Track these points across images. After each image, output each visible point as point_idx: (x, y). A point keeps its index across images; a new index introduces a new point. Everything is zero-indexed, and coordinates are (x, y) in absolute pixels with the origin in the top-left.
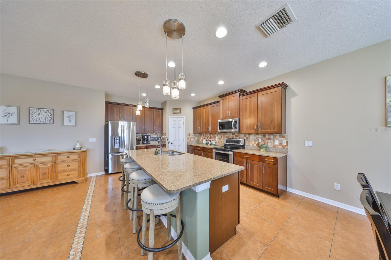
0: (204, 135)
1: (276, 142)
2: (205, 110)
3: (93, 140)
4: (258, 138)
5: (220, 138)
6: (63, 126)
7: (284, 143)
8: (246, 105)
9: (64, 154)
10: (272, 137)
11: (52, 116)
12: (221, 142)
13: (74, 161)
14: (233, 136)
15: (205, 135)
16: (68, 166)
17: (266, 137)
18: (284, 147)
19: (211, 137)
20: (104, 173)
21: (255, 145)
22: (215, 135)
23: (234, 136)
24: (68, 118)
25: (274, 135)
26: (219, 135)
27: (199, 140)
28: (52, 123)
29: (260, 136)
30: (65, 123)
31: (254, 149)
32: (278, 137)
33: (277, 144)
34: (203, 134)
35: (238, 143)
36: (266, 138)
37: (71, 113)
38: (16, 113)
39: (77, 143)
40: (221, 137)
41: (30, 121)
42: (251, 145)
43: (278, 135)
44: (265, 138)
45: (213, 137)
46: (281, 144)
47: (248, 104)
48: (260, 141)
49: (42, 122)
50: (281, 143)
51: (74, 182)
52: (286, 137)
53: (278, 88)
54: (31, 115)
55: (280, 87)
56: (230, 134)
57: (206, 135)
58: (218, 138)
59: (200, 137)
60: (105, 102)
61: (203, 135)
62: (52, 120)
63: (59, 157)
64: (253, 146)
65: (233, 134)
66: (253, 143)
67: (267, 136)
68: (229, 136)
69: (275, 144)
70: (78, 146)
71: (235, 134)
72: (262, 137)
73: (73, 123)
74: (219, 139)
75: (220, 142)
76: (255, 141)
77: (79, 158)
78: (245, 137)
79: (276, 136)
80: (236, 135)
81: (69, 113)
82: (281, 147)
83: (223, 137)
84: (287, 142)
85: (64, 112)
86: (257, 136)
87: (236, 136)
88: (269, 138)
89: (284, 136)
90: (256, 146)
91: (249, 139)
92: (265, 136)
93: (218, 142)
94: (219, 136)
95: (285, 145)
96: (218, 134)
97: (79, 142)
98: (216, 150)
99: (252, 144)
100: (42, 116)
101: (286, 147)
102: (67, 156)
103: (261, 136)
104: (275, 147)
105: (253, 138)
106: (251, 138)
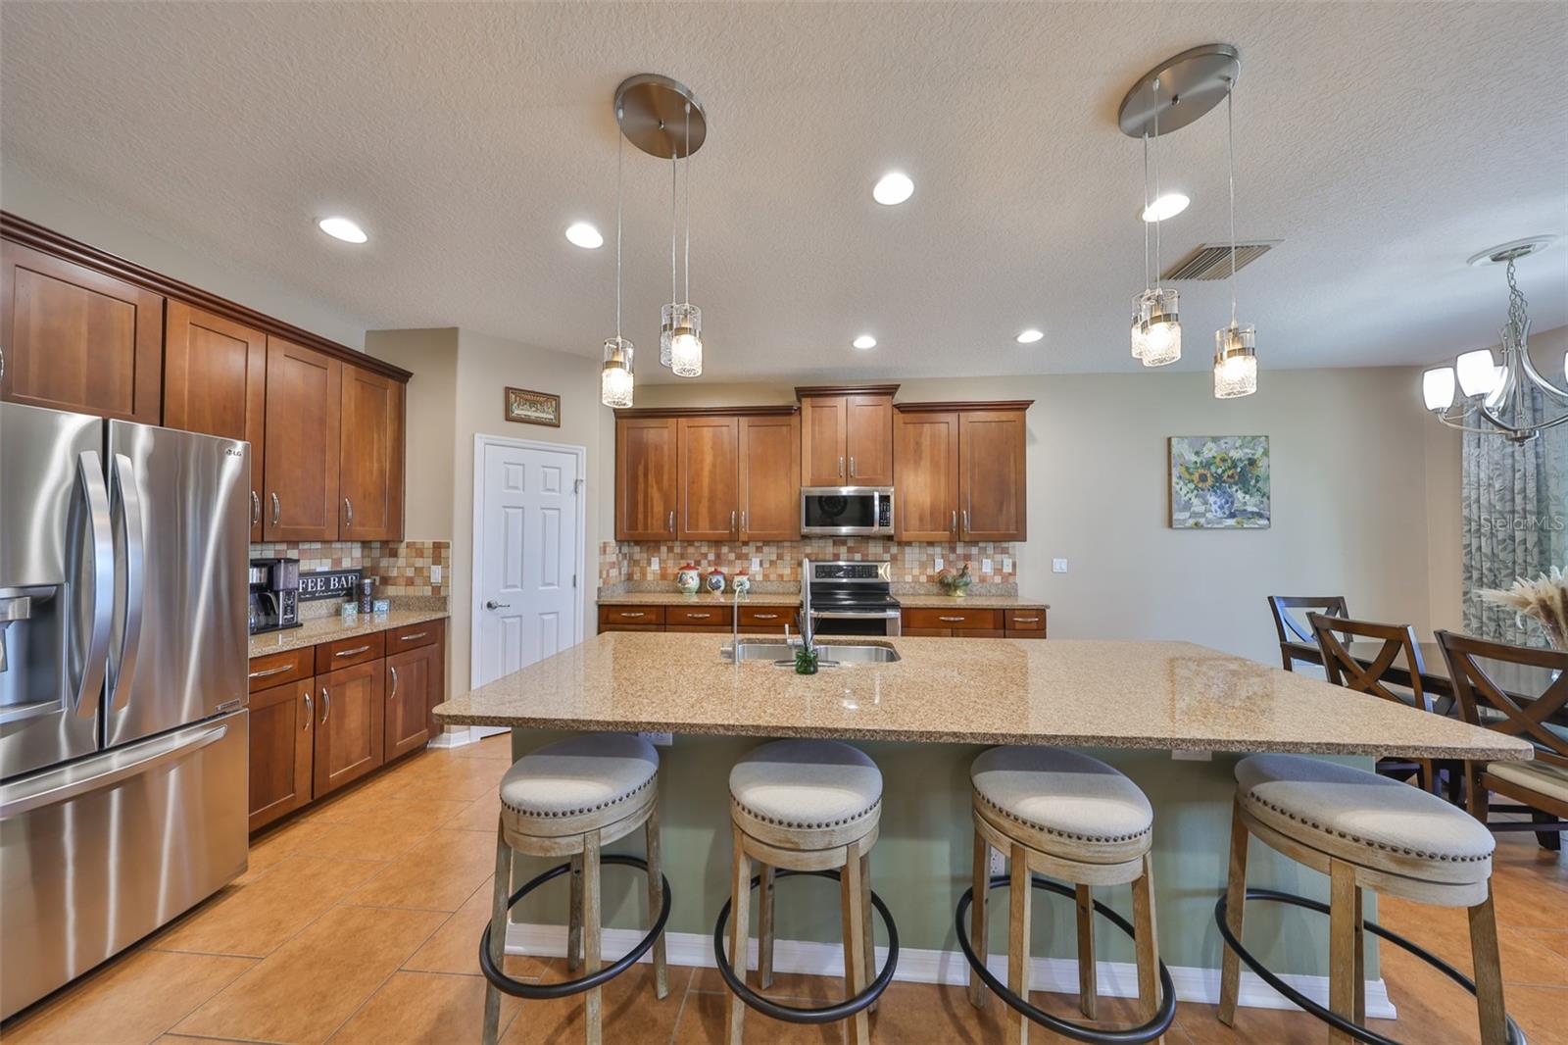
0: (670, 549)
1: (987, 567)
2: (707, 434)
4: (933, 555)
5: (772, 563)
7: (1007, 569)
8: (917, 443)
10: (974, 550)
12: (781, 576)
14: (836, 552)
15: (677, 550)
17: (958, 552)
18: (1006, 577)
19: (718, 556)
21: (923, 579)
22: (745, 550)
23: (843, 550)
25: (981, 544)
26: (766, 549)
27: (637, 577)
29: (938, 550)
31: (923, 592)
32: (990, 551)
33: (989, 570)
34: (670, 544)
35: (870, 576)
36: (958, 556)
40: (780, 557)
42: (909, 578)
43: (991, 545)
44: (955, 555)
45: (732, 556)
46: (998, 571)
48: (940, 565)
50: (1000, 567)
52: (1011, 551)
53: (1017, 412)
55: (1021, 413)
56: (822, 543)
57: (691, 550)
58: (761, 561)
59: (644, 563)
61: (664, 549)
64: (916, 581)
65: (835, 543)
66: (916, 572)
67: (960, 550)
68: (816, 550)
69: (984, 570)
72: (945, 552)
74: (766, 565)
75: (773, 577)
76: (923, 566)
78: (888, 552)
79: (985, 549)
80: (849, 548)
82: (998, 579)
83: (787, 557)
84: (1014, 565)
86: (930, 550)
87: (850, 550)
88: (965, 555)
89: (1007, 547)
90: (928, 582)
91: (904, 561)
92: (953, 550)
93: (759, 578)
94: (770, 552)
95: (1010, 574)
96: (760, 544)
99: (913, 576)
101: (1011, 579)
103: (943, 548)
104: (983, 580)
105: (916, 557)
106: (908, 557)
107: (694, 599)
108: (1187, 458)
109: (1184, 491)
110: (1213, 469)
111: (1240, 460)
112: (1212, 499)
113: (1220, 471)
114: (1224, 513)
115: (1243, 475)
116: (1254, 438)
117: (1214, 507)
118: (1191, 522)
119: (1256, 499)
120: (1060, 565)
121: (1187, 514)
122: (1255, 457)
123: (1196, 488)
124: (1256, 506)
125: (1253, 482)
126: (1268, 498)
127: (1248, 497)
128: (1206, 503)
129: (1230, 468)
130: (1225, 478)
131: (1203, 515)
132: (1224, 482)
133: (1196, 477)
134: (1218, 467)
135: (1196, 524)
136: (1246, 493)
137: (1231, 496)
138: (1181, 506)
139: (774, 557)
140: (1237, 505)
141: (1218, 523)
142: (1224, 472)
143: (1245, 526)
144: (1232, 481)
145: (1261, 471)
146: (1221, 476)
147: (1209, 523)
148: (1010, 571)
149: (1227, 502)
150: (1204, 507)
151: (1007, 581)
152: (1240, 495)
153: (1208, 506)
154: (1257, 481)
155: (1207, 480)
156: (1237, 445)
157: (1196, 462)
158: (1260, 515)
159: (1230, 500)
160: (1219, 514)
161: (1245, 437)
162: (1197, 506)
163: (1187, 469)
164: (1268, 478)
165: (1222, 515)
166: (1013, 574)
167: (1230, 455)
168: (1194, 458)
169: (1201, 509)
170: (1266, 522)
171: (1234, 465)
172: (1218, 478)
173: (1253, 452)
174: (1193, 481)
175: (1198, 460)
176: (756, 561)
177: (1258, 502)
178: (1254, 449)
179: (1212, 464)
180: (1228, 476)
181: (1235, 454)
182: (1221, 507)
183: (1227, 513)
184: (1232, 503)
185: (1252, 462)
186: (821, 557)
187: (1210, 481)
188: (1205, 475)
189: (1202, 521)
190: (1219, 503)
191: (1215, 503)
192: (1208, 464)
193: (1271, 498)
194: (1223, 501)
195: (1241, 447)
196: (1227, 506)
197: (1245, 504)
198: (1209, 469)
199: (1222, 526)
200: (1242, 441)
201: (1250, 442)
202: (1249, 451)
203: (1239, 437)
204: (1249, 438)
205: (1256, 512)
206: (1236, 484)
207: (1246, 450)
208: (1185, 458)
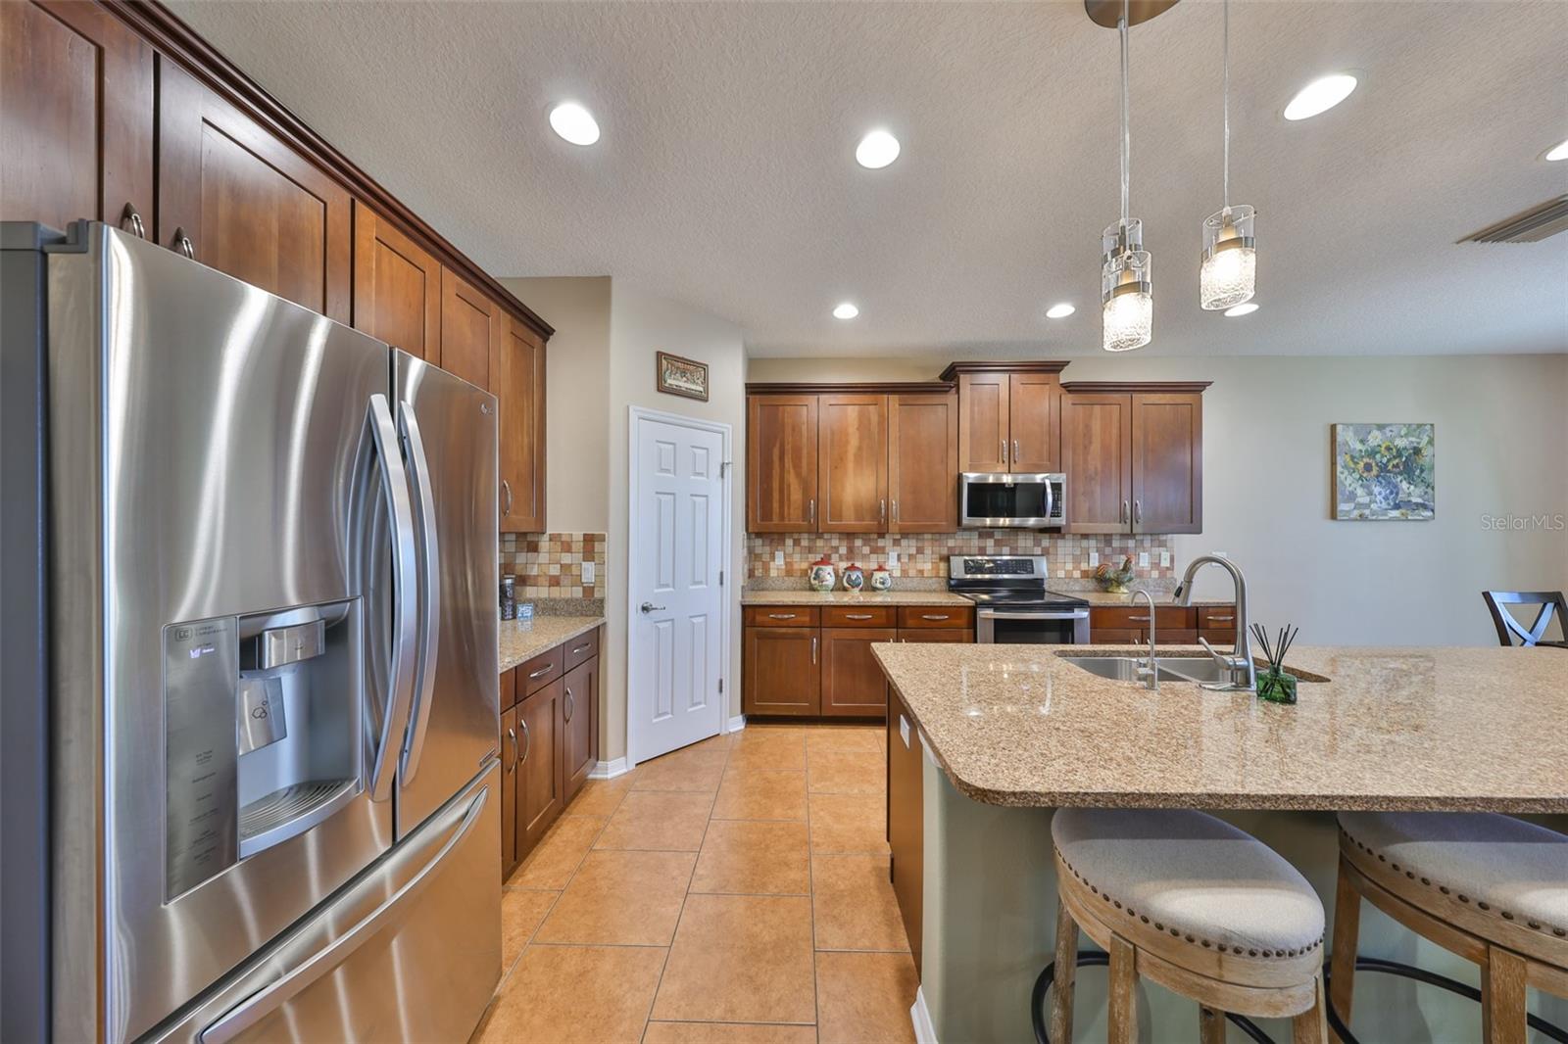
0: (797, 542)
1: (1146, 561)
4: (1088, 549)
5: (911, 557)
7: (1165, 563)
10: (1132, 544)
12: (921, 572)
14: (981, 545)
15: (805, 543)
17: (1114, 545)
18: (1163, 572)
19: (851, 550)
21: (1077, 574)
22: (881, 543)
23: (990, 543)
25: (1138, 538)
26: (904, 542)
27: (758, 573)
29: (1093, 543)
31: (1077, 588)
32: (1147, 543)
33: (1146, 565)
34: (796, 536)
36: (1117, 550)
40: (920, 551)
43: (1149, 537)
44: (1112, 550)
45: (867, 550)
46: (1156, 565)
47: (1096, 427)
48: (1095, 559)
50: (1157, 561)
52: (1169, 544)
57: (820, 543)
58: (899, 556)
59: (766, 557)
61: (789, 542)
64: (1069, 576)
65: (981, 536)
66: (1069, 566)
67: (1115, 543)
68: (959, 543)
69: (1141, 565)
71: (990, 535)
72: (1100, 546)
74: (905, 559)
75: (912, 573)
76: (1076, 560)
78: (1038, 545)
79: (1142, 541)
80: (996, 541)
82: (1155, 574)
83: (928, 551)
84: (1172, 560)
86: (1085, 543)
87: (998, 543)
88: (1121, 548)
89: (1166, 541)
90: (1083, 577)
91: (1057, 554)
92: (1110, 544)
93: (897, 573)
94: (909, 546)
95: (1168, 568)
96: (898, 537)
98: (995, 610)
99: (1067, 572)
101: (1170, 575)
103: (1098, 542)
104: (1140, 576)
105: (1069, 550)
106: (1060, 551)
108: (1352, 446)
109: (1348, 481)
110: (1378, 456)
111: (1405, 449)
112: (1376, 490)
113: (1385, 460)
114: (1389, 504)
115: (1409, 464)
116: (1419, 426)
117: (1379, 498)
118: (1356, 513)
119: (1420, 490)
121: (1352, 505)
122: (1421, 446)
123: (1361, 478)
124: (1420, 497)
125: (1418, 472)
126: (1433, 489)
127: (1412, 487)
128: (1370, 493)
129: (1395, 458)
130: (1390, 467)
131: (1367, 506)
132: (1389, 471)
133: (1361, 466)
134: (1383, 456)
135: (1361, 516)
136: (1410, 483)
137: (1396, 486)
138: (1345, 497)
139: (913, 551)
140: (1402, 496)
141: (1382, 515)
142: (1389, 461)
143: (1410, 518)
144: (1396, 470)
145: (1425, 461)
146: (1386, 465)
147: (1373, 515)
148: (1169, 566)
149: (1391, 493)
150: (1368, 498)
151: (1165, 576)
152: (1404, 485)
153: (1373, 497)
154: (1422, 471)
155: (1372, 470)
156: (1403, 433)
157: (1361, 451)
158: (1424, 506)
159: (1395, 490)
160: (1384, 505)
161: (1410, 425)
162: (1362, 497)
163: (1353, 458)
164: (1432, 468)
165: (1387, 507)
166: (1172, 569)
167: (1396, 443)
168: (1359, 446)
169: (1366, 500)
170: (1430, 514)
171: (1399, 454)
172: (1383, 468)
173: (1418, 440)
174: (1358, 470)
175: (1363, 448)
176: (893, 555)
177: (1423, 493)
178: (1418, 438)
179: (1377, 453)
180: (1394, 466)
181: (1401, 443)
182: (1386, 498)
183: (1392, 504)
184: (1397, 494)
185: (1417, 451)
186: (965, 550)
187: (1375, 471)
188: (1370, 464)
189: (1367, 512)
190: (1383, 494)
191: (1380, 493)
192: (1372, 453)
193: (1436, 489)
194: (1388, 492)
195: (1406, 435)
196: (1392, 497)
197: (1409, 494)
198: (1374, 458)
199: (1387, 518)
200: (1408, 429)
201: (1415, 430)
202: (1413, 439)
203: (1405, 425)
204: (1414, 427)
205: (1421, 504)
206: (1401, 473)
207: (1411, 439)
208: (1349, 446)
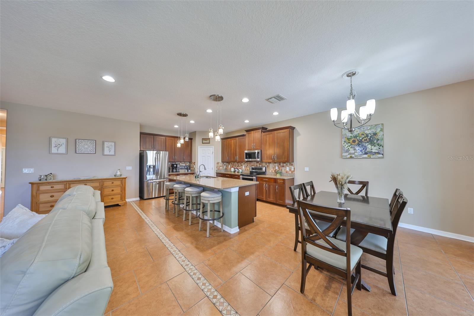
1: (288, 169)
2: (232, 141)
3: (129, 168)
4: (275, 166)
6: (103, 155)
8: (266, 140)
9: (109, 180)
10: (285, 165)
11: (94, 147)
12: (247, 169)
13: (117, 186)
15: (232, 164)
16: (113, 190)
19: (238, 165)
20: (138, 199)
21: (273, 171)
22: (242, 164)
23: (258, 164)
24: (108, 148)
25: (286, 163)
26: (245, 164)
27: (227, 169)
28: (94, 153)
29: (276, 164)
30: (105, 153)
31: (273, 174)
32: (288, 165)
34: (231, 162)
35: (261, 170)
37: (110, 143)
38: (65, 144)
39: (118, 171)
40: (247, 165)
41: (76, 151)
43: (289, 163)
45: (240, 165)
46: (290, 170)
47: (268, 139)
48: (277, 168)
49: (86, 152)
51: (118, 205)
52: (293, 165)
53: (287, 129)
54: (77, 146)
55: (289, 129)
56: (254, 162)
57: (234, 164)
59: (228, 166)
60: (140, 132)
61: (231, 164)
62: (94, 150)
63: (105, 183)
64: (272, 172)
65: (257, 163)
66: (272, 170)
67: (281, 165)
68: (253, 164)
69: (287, 170)
70: (119, 173)
71: (258, 163)
72: (278, 165)
73: (112, 153)
74: (245, 167)
75: (246, 170)
76: (273, 168)
77: (121, 183)
78: (266, 165)
79: (287, 164)
81: (109, 143)
82: (290, 172)
83: (249, 165)
85: (105, 143)
87: (259, 164)
91: (269, 167)
92: (280, 164)
93: (244, 170)
94: (246, 164)
97: (119, 170)
98: (243, 176)
99: (271, 171)
100: (86, 146)
102: (112, 182)
104: (287, 172)
105: (272, 166)
106: (270, 166)
107: (233, 173)
108: (348, 135)
109: (347, 146)
110: (358, 138)
111: (370, 134)
112: (357, 148)
113: (361, 138)
114: (362, 153)
115: (372, 139)
116: (376, 125)
117: (358, 151)
118: (349, 156)
119: (377, 147)
120: (307, 169)
121: (348, 154)
122: (377, 132)
123: (351, 144)
124: (376, 150)
125: (375, 141)
126: (383, 147)
127: (373, 147)
128: (355, 150)
129: (365, 137)
130: (363, 141)
131: (354, 154)
132: (363, 142)
133: (351, 141)
134: (360, 137)
135: (351, 157)
136: (371, 145)
137: (365, 147)
138: (345, 151)
139: (246, 165)
140: (368, 150)
141: (360, 157)
142: (362, 138)
143: (371, 157)
144: (366, 141)
145: (380, 136)
146: (361, 140)
147: (356, 157)
148: (293, 170)
149: (364, 149)
150: (354, 151)
151: (292, 173)
152: (369, 146)
153: (356, 151)
154: (377, 141)
155: (356, 142)
156: (369, 128)
157: (351, 136)
158: (379, 153)
159: (365, 148)
160: (360, 153)
161: (372, 125)
162: (352, 151)
163: (348, 139)
164: (382, 139)
165: (362, 154)
166: (294, 171)
167: (365, 132)
168: (350, 135)
169: (353, 152)
170: (382, 156)
171: (367, 136)
172: (361, 141)
173: (376, 130)
174: (350, 143)
175: (352, 135)
176: (244, 166)
177: (378, 149)
178: (376, 129)
179: (357, 136)
180: (365, 140)
181: (367, 132)
182: (361, 151)
183: (364, 153)
184: (366, 149)
185: (375, 134)
186: (254, 165)
187: (357, 142)
188: (355, 140)
189: (353, 156)
190: (360, 150)
191: (359, 149)
192: (356, 137)
193: (384, 147)
194: (362, 149)
195: (370, 129)
196: (364, 150)
197: (372, 149)
198: (357, 138)
199: (362, 157)
200: (371, 127)
201: (374, 127)
202: (374, 130)
203: (369, 126)
204: (373, 126)
205: (377, 152)
206: (368, 142)
207: (372, 130)
208: (347, 135)
